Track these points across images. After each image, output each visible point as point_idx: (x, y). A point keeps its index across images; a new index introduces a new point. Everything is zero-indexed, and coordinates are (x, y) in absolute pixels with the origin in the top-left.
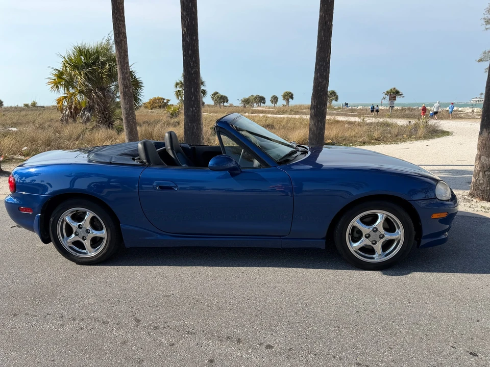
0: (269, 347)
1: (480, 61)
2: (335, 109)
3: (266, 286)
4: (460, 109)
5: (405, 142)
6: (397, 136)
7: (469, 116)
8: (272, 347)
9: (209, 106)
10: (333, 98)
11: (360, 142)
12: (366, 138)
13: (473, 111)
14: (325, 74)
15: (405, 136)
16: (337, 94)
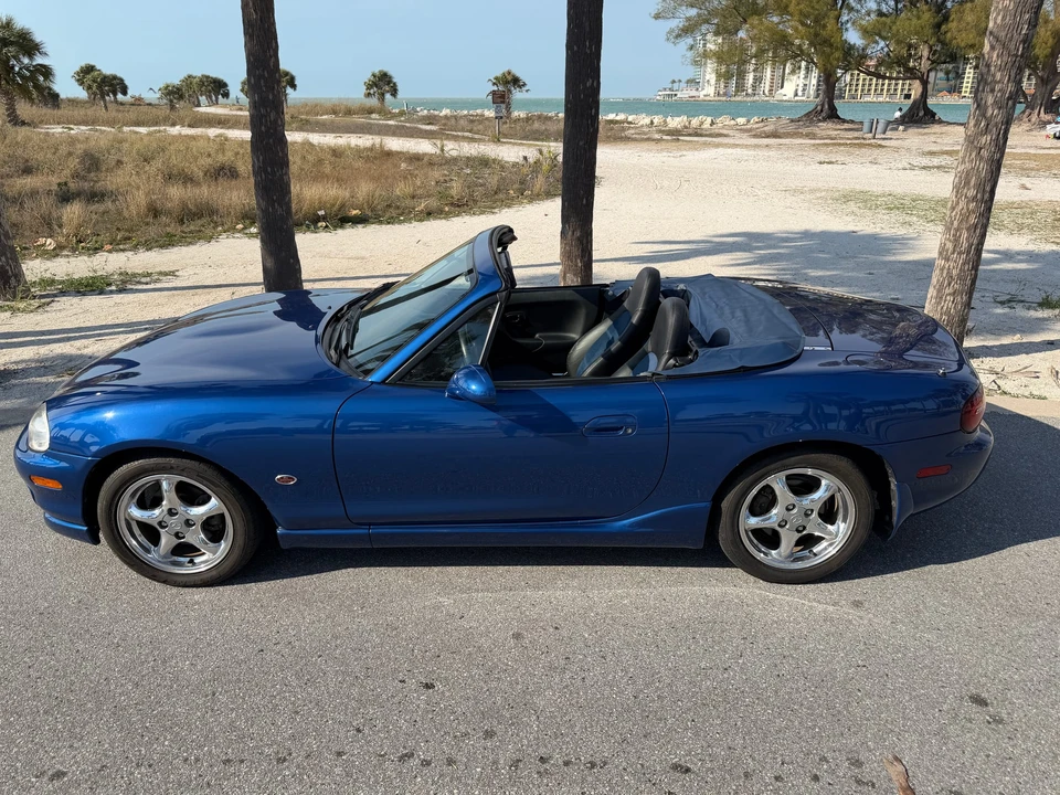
0: (59, 775)
1: (657, 17)
2: (393, 116)
3: (88, 636)
4: (630, 119)
5: (509, 207)
6: (496, 193)
7: (645, 133)
8: (64, 774)
9: (73, 102)
10: (387, 88)
11: (421, 212)
12: (433, 203)
13: (652, 122)
14: (271, 97)
15: (512, 192)
16: (394, 80)
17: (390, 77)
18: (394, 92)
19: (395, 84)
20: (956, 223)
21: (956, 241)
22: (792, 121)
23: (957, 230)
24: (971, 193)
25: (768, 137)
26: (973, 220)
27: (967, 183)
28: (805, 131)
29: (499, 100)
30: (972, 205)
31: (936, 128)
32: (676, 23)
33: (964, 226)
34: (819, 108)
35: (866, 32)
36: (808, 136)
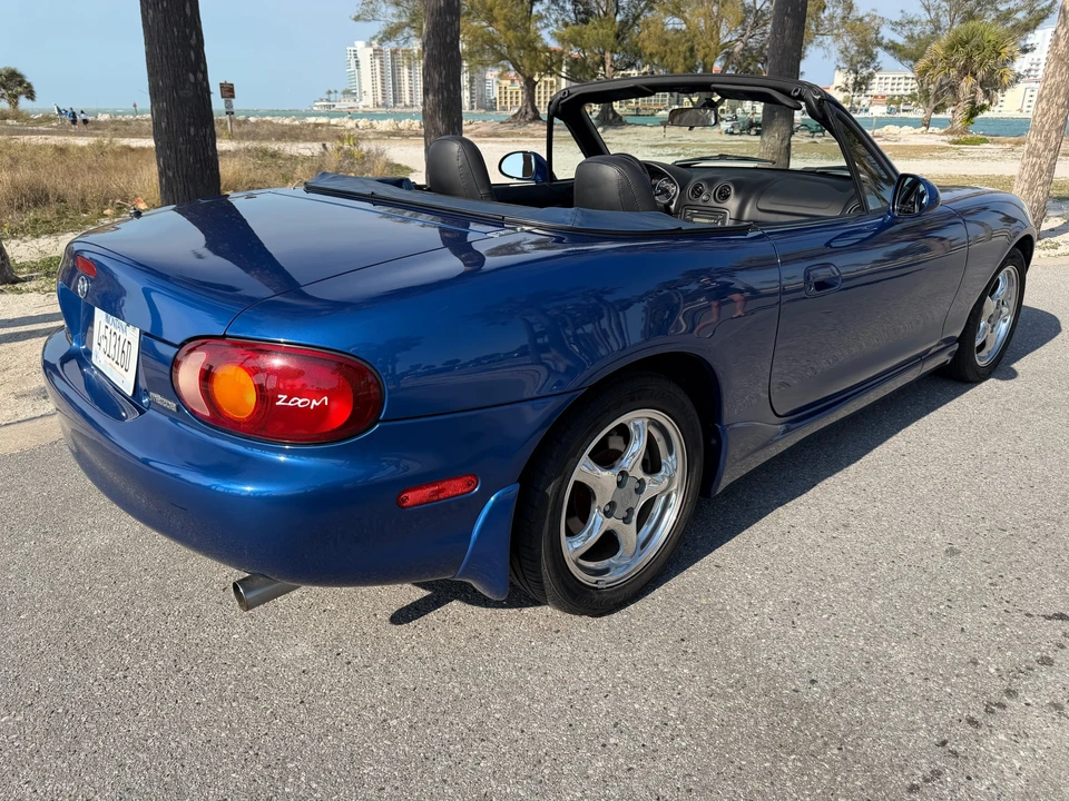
1: (357, 19)
4: (333, 121)
10: (20, 89)
13: (357, 126)
16: (28, 80)
17: (20, 76)
18: (31, 95)
19: (29, 85)
20: (1047, 127)
21: (1047, 139)
22: (502, 123)
23: (1048, 132)
24: (1061, 100)
25: (490, 136)
26: (1060, 123)
27: (1057, 93)
28: (521, 130)
29: (228, 94)
30: (1061, 111)
31: (628, 129)
32: (377, 27)
33: (1054, 128)
34: (523, 111)
35: (561, 39)
36: (525, 135)
